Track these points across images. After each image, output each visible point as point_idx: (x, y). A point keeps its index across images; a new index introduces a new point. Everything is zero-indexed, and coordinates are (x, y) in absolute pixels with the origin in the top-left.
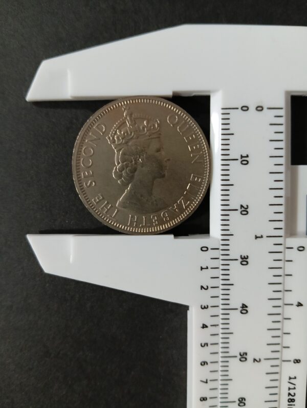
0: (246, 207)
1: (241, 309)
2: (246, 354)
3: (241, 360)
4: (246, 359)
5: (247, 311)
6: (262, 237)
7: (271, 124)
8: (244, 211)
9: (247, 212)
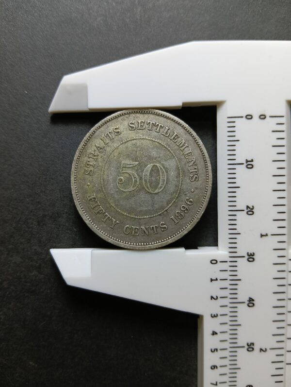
0: (252, 207)
1: (248, 302)
2: (253, 344)
3: (248, 350)
4: (253, 349)
5: (254, 304)
6: (267, 235)
7: (273, 131)
8: (250, 211)
9: (253, 212)
